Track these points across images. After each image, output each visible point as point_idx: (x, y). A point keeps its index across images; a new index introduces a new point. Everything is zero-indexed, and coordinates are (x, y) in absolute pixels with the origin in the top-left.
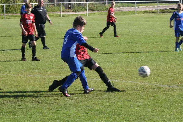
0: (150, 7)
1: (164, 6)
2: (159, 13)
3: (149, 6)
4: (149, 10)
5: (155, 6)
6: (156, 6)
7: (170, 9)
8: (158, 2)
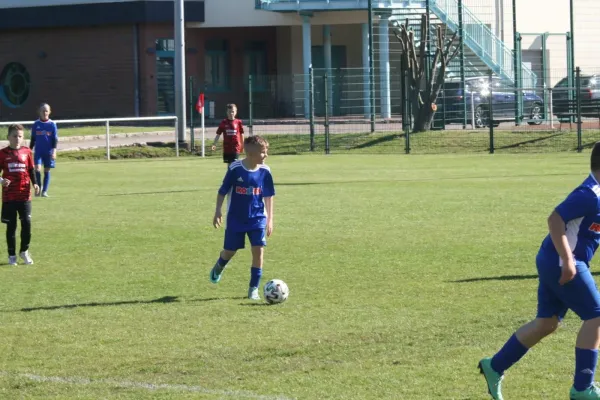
0: (83, 141)
1: (130, 134)
2: (112, 157)
3: (80, 138)
4: (78, 150)
5: (100, 136)
6: (102, 136)
7: (149, 144)
8: (108, 124)
